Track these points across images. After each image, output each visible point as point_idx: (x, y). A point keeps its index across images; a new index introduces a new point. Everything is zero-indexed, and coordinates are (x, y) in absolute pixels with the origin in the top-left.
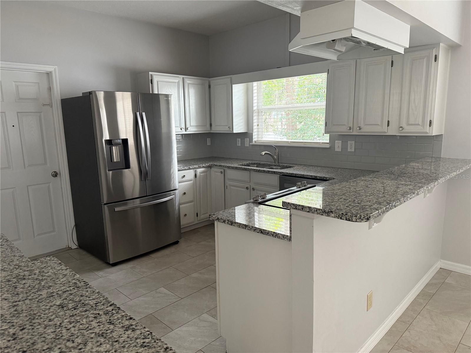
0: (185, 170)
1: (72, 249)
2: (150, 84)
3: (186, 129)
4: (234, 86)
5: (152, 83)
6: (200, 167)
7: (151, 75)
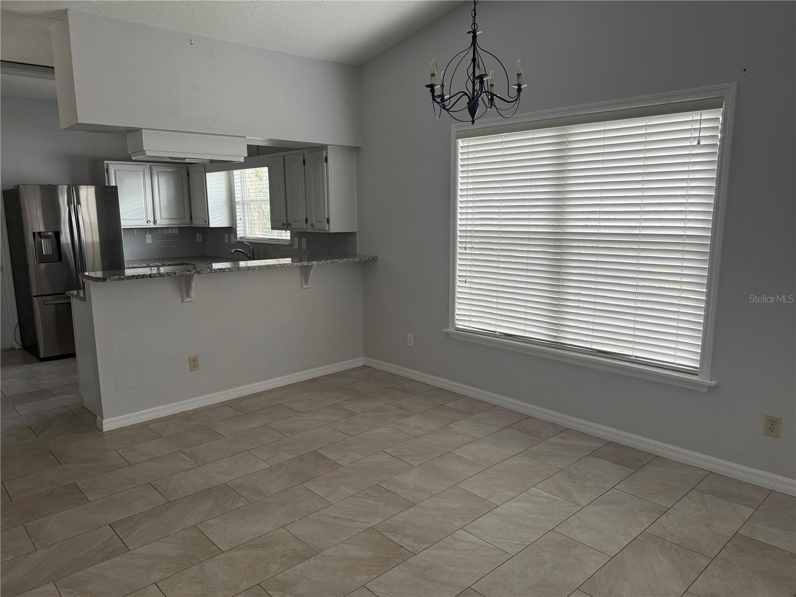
0: (143, 267)
1: (15, 349)
2: (106, 174)
3: (155, 222)
4: (207, 174)
5: (107, 173)
6: (164, 265)
7: (107, 164)
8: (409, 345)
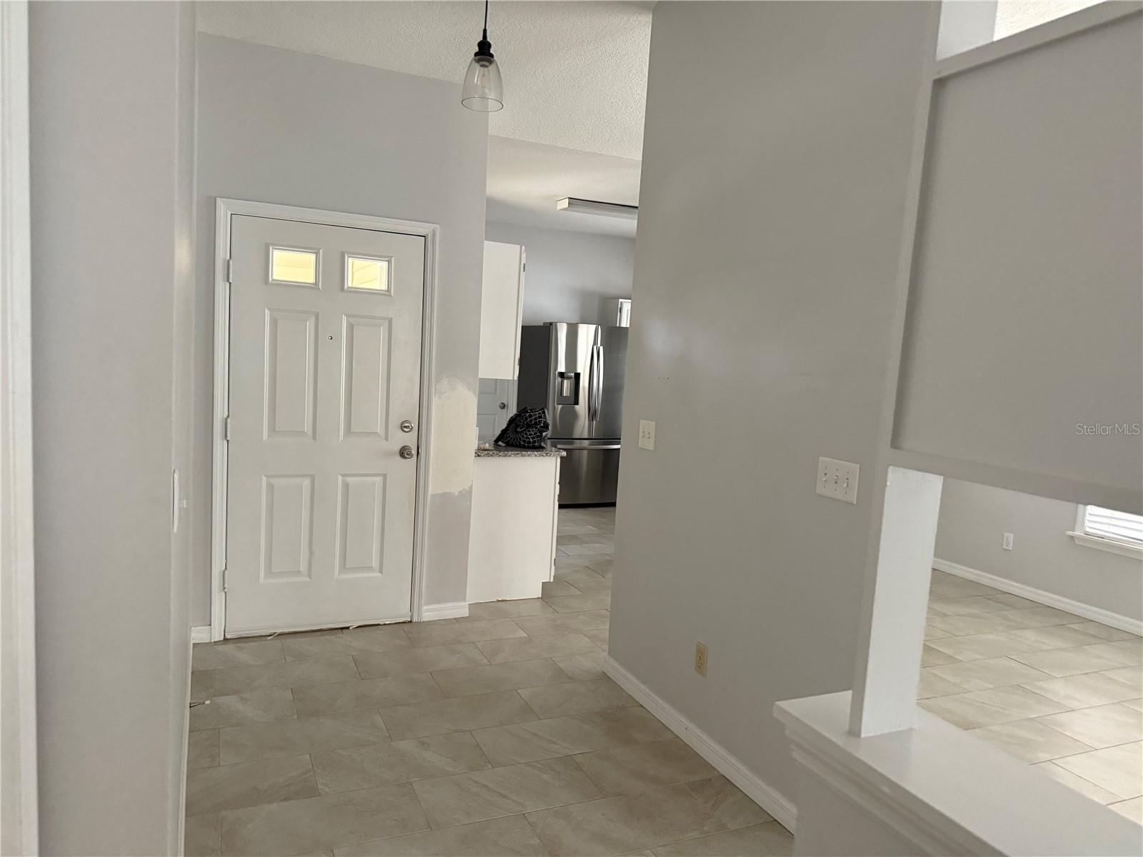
5: (620, 312)
7: (621, 303)
8: (1004, 547)
